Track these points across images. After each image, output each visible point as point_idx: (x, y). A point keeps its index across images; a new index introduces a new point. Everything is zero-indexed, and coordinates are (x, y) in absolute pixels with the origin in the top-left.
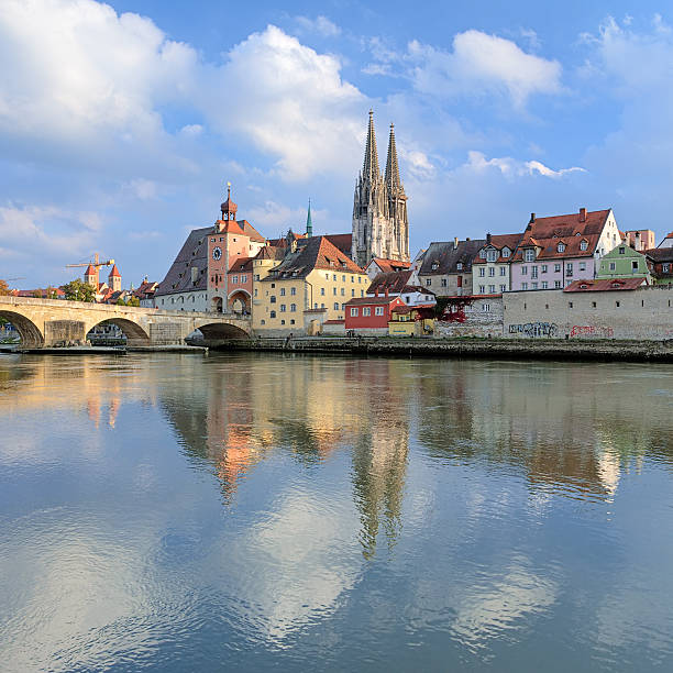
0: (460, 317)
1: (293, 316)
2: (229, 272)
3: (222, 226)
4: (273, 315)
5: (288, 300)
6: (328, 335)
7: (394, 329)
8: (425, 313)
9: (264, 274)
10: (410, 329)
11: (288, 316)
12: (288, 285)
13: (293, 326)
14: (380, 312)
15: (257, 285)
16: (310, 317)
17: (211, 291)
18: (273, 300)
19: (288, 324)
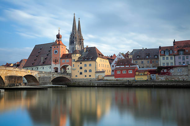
0: (169, 74)
1: (90, 74)
2: (61, 58)
3: (58, 43)
4: (81, 73)
5: (88, 68)
6: (107, 80)
7: (137, 78)
8: (152, 72)
9: (76, 59)
10: (145, 78)
11: (88, 74)
12: (88, 63)
13: (90, 77)
14: (131, 72)
15: (73, 63)
16: (98, 74)
17: (53, 65)
18: (81, 68)
19: (88, 77)
